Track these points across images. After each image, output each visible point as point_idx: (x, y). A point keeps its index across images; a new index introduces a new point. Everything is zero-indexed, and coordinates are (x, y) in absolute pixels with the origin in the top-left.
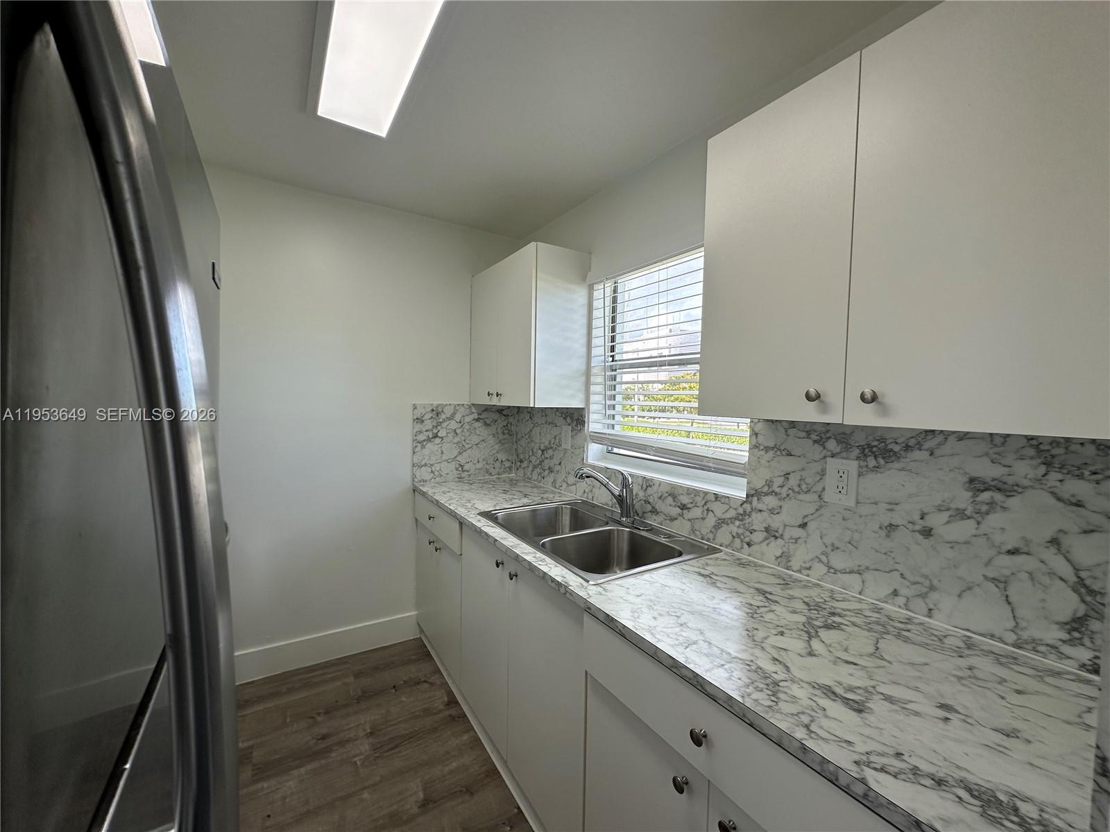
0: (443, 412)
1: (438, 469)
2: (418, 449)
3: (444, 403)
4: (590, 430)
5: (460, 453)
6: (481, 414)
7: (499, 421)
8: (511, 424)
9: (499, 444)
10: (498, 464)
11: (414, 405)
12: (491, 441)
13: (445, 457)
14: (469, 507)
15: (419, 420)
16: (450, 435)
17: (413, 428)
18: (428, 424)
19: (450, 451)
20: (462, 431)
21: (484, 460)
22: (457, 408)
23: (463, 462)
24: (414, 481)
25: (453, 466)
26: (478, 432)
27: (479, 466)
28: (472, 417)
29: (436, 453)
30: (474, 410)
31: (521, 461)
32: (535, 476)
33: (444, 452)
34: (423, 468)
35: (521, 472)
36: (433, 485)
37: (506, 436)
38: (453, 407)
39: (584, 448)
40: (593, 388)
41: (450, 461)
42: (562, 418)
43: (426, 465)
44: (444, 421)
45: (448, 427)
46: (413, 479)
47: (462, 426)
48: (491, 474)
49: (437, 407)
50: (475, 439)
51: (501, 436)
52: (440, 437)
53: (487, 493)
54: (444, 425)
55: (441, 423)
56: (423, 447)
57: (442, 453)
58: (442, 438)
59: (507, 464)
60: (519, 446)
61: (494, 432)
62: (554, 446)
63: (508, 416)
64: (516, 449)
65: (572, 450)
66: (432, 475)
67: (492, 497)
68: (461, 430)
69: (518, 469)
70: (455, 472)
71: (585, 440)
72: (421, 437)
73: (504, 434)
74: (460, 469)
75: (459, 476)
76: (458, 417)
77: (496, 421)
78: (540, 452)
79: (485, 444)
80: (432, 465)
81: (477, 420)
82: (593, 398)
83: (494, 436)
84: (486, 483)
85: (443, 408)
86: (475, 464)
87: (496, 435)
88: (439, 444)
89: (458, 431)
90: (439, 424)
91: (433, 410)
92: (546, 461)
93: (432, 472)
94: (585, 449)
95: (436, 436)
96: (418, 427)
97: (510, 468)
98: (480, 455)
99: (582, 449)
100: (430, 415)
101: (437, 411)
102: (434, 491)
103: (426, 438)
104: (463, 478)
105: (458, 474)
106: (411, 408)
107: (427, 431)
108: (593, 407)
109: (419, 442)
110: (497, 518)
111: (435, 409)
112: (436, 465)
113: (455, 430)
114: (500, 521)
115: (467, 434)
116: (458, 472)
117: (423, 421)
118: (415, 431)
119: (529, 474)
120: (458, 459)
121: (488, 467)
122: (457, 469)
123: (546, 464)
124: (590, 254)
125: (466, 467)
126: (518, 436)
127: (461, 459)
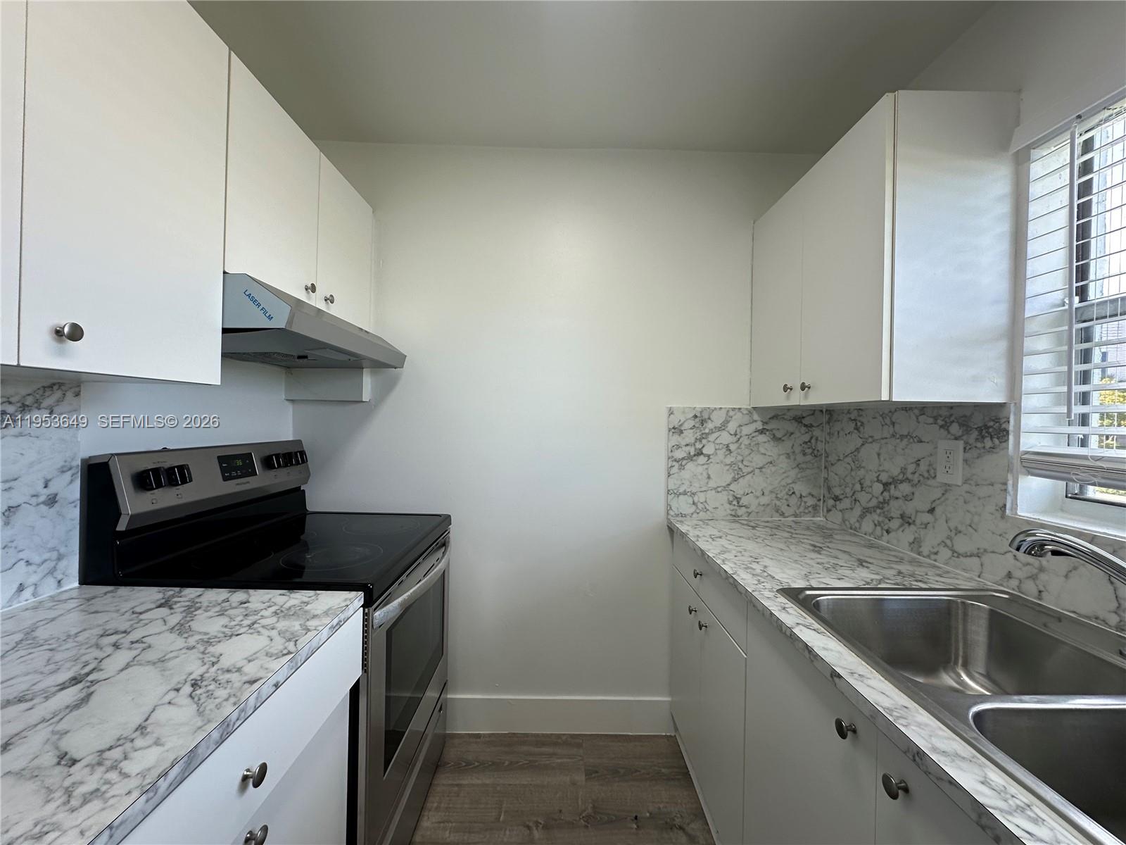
0: (709, 418)
1: (702, 500)
2: (674, 470)
3: (712, 406)
4: (1023, 448)
5: (735, 480)
6: (766, 423)
7: (797, 434)
8: (817, 439)
9: (797, 470)
10: (794, 500)
11: (670, 408)
12: (784, 463)
13: (712, 484)
14: (758, 571)
15: (677, 430)
16: (721, 453)
17: (669, 440)
18: (689, 436)
19: (721, 476)
20: (738, 448)
21: (771, 492)
22: (731, 413)
23: (739, 493)
24: (668, 514)
25: (724, 497)
26: (762, 450)
27: (764, 500)
28: (753, 427)
29: (700, 477)
30: (756, 417)
31: (836, 499)
32: (867, 525)
33: (711, 476)
34: (681, 497)
35: (836, 517)
36: (696, 522)
37: (809, 458)
38: (724, 412)
39: (1005, 484)
40: (1029, 363)
41: (719, 489)
42: (937, 427)
43: (685, 493)
44: (712, 432)
45: (717, 441)
46: (668, 511)
47: (739, 439)
48: (783, 514)
49: (701, 412)
50: (758, 460)
51: (800, 458)
52: (705, 455)
53: (782, 546)
54: (712, 438)
55: (707, 434)
56: (682, 467)
57: (709, 477)
58: (709, 456)
59: (810, 501)
60: (831, 474)
61: (789, 451)
62: (916, 478)
63: (811, 426)
64: (826, 479)
65: (966, 487)
66: (694, 507)
67: (796, 557)
68: (737, 445)
69: (829, 511)
70: (727, 506)
71: (1009, 469)
72: (679, 454)
73: (805, 454)
74: (735, 503)
75: (733, 513)
76: (732, 426)
77: (792, 434)
78: (878, 488)
79: (773, 469)
80: (694, 494)
81: (762, 432)
82: (1029, 383)
83: (788, 456)
84: (778, 527)
85: (710, 414)
86: (757, 497)
87: (792, 457)
88: (703, 465)
89: (732, 447)
90: (704, 436)
91: (696, 416)
92: (893, 503)
93: (694, 503)
94: (1010, 488)
95: (700, 453)
96: (676, 439)
97: (815, 507)
98: (765, 485)
99: (998, 487)
100: (691, 423)
101: (701, 418)
102: (697, 533)
103: (685, 455)
104: (738, 516)
105: (733, 510)
106: (665, 413)
107: (687, 445)
108: (1028, 402)
109: (675, 460)
110: (817, 605)
111: (698, 415)
112: (699, 494)
113: (728, 446)
114: (824, 613)
115: (747, 452)
116: (732, 507)
117: (681, 432)
118: (670, 446)
119: (853, 520)
120: (731, 487)
121: (778, 503)
122: (730, 503)
123: (895, 508)
124: (1020, 91)
125: (744, 501)
126: (829, 459)
127: (738, 488)
